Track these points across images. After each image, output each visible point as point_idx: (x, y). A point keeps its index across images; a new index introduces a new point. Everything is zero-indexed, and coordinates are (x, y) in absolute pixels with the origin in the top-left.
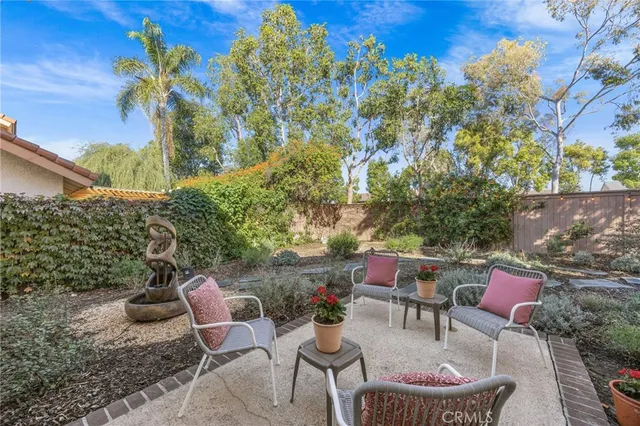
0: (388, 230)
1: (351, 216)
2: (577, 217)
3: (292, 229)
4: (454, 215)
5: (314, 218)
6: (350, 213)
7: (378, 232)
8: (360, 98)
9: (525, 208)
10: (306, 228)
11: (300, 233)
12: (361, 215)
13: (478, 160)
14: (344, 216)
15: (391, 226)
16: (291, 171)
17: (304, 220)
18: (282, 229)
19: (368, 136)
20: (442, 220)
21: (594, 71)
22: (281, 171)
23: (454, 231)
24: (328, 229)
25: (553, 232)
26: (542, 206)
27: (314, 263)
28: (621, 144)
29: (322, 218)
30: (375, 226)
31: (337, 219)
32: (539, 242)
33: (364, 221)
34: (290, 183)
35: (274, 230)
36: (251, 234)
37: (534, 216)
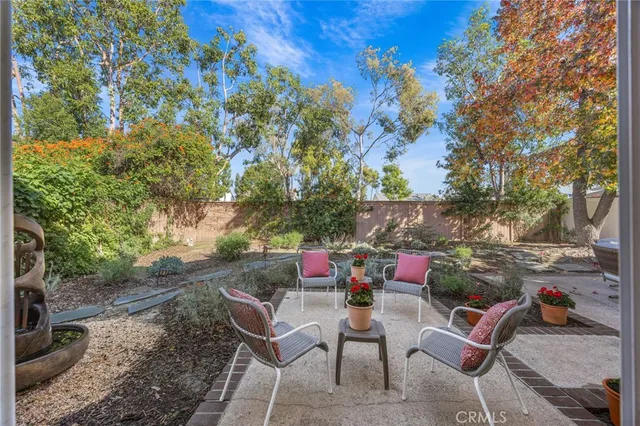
0: (259, 229)
1: (217, 214)
2: (388, 218)
3: (150, 231)
4: (321, 215)
5: (176, 217)
6: (218, 211)
7: (249, 231)
8: (227, 91)
9: (363, 211)
10: (166, 228)
11: (160, 236)
12: (231, 213)
13: (309, 169)
14: (210, 214)
15: (263, 225)
16: (156, 158)
17: (164, 219)
18: (138, 230)
19: (231, 133)
20: (310, 219)
21: (381, 121)
22: (143, 156)
23: (321, 227)
24: (190, 229)
25: (376, 227)
26: (371, 209)
27: (203, 268)
28: (386, 170)
29: (185, 217)
30: (246, 225)
31: (200, 218)
32: (369, 234)
33: (234, 220)
34: (156, 173)
35: (127, 232)
36: (95, 238)
37: (367, 216)
